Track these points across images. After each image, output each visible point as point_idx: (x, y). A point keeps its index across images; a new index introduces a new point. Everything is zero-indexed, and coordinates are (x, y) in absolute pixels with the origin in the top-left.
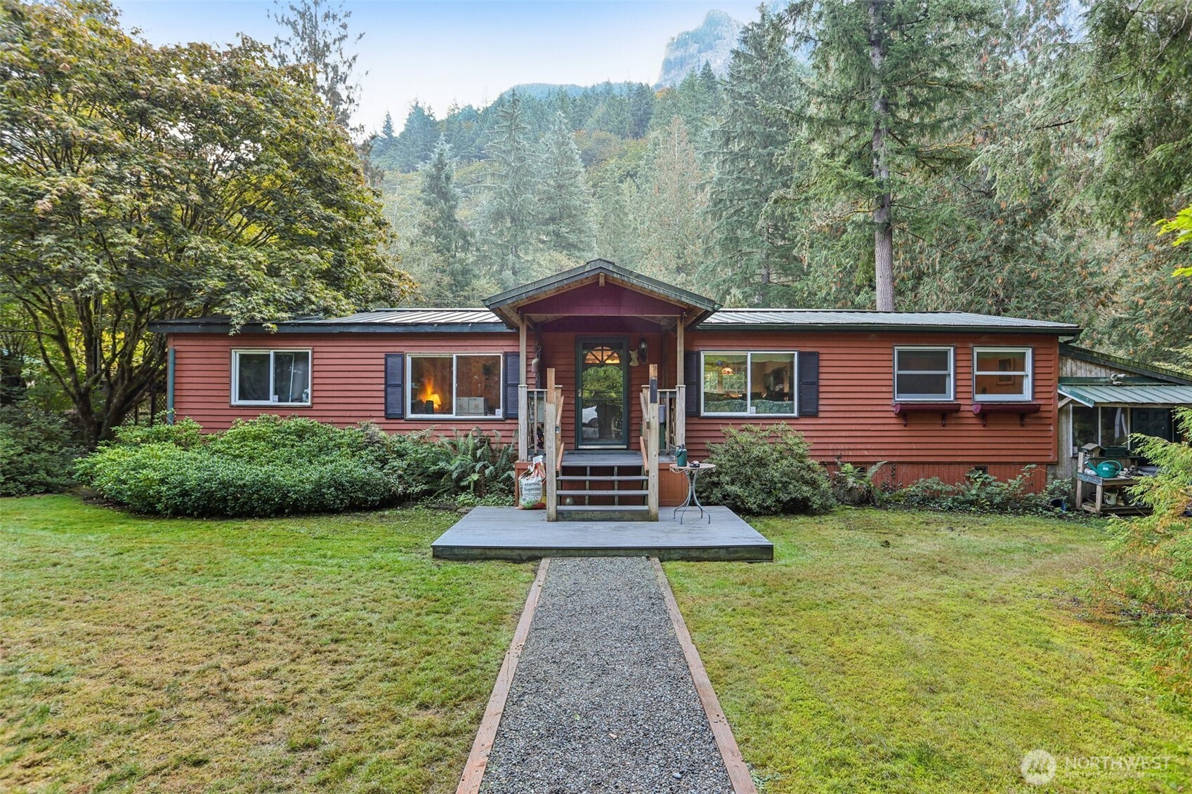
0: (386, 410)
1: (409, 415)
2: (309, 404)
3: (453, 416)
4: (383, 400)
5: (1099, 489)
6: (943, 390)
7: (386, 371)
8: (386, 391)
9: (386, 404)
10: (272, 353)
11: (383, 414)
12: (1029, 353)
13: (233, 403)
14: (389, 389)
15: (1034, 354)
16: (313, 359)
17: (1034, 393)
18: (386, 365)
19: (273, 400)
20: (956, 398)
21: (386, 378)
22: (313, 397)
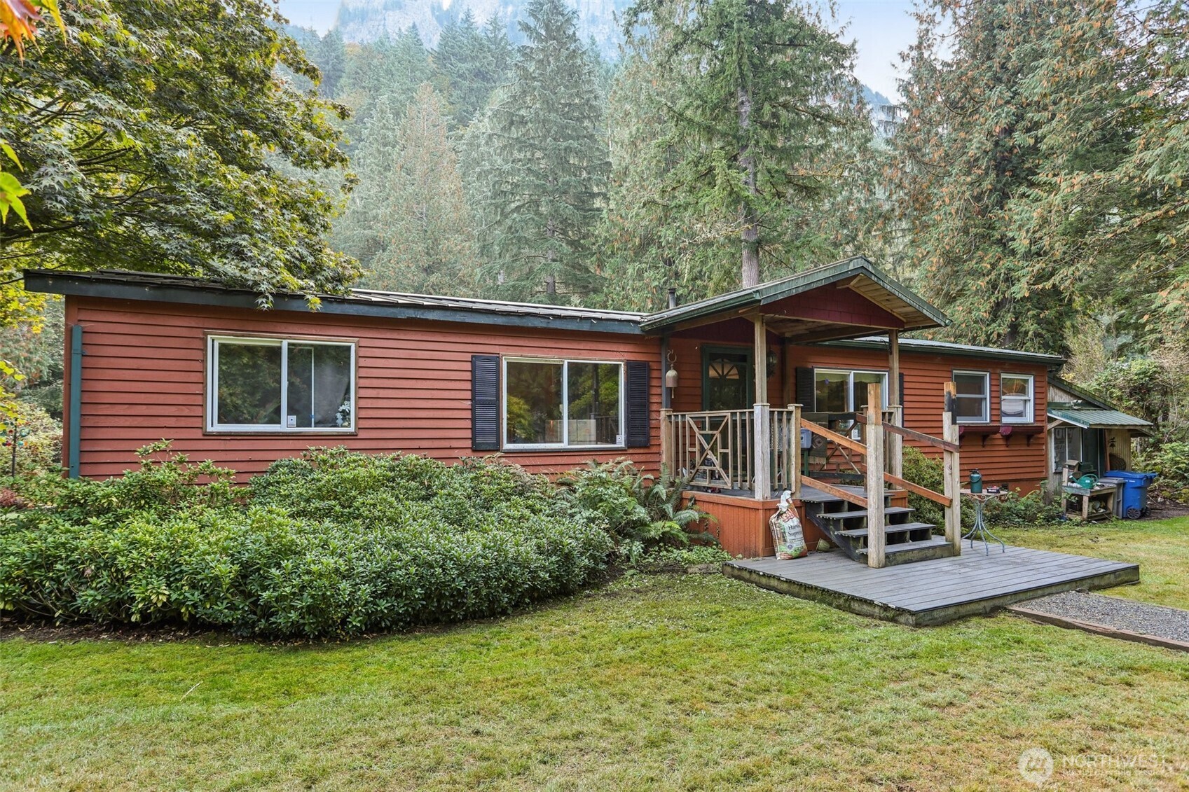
0: (473, 439)
1: (507, 446)
2: (352, 429)
3: (564, 445)
4: (468, 424)
5: (1086, 499)
6: (978, 413)
7: (473, 381)
8: (473, 410)
9: (473, 429)
10: (285, 345)
11: (468, 443)
12: (1031, 379)
13: (209, 429)
14: (478, 406)
15: (1035, 381)
16: (358, 357)
17: (1035, 416)
18: (473, 371)
19: (288, 423)
20: (991, 421)
21: (473, 390)
22: (358, 418)
